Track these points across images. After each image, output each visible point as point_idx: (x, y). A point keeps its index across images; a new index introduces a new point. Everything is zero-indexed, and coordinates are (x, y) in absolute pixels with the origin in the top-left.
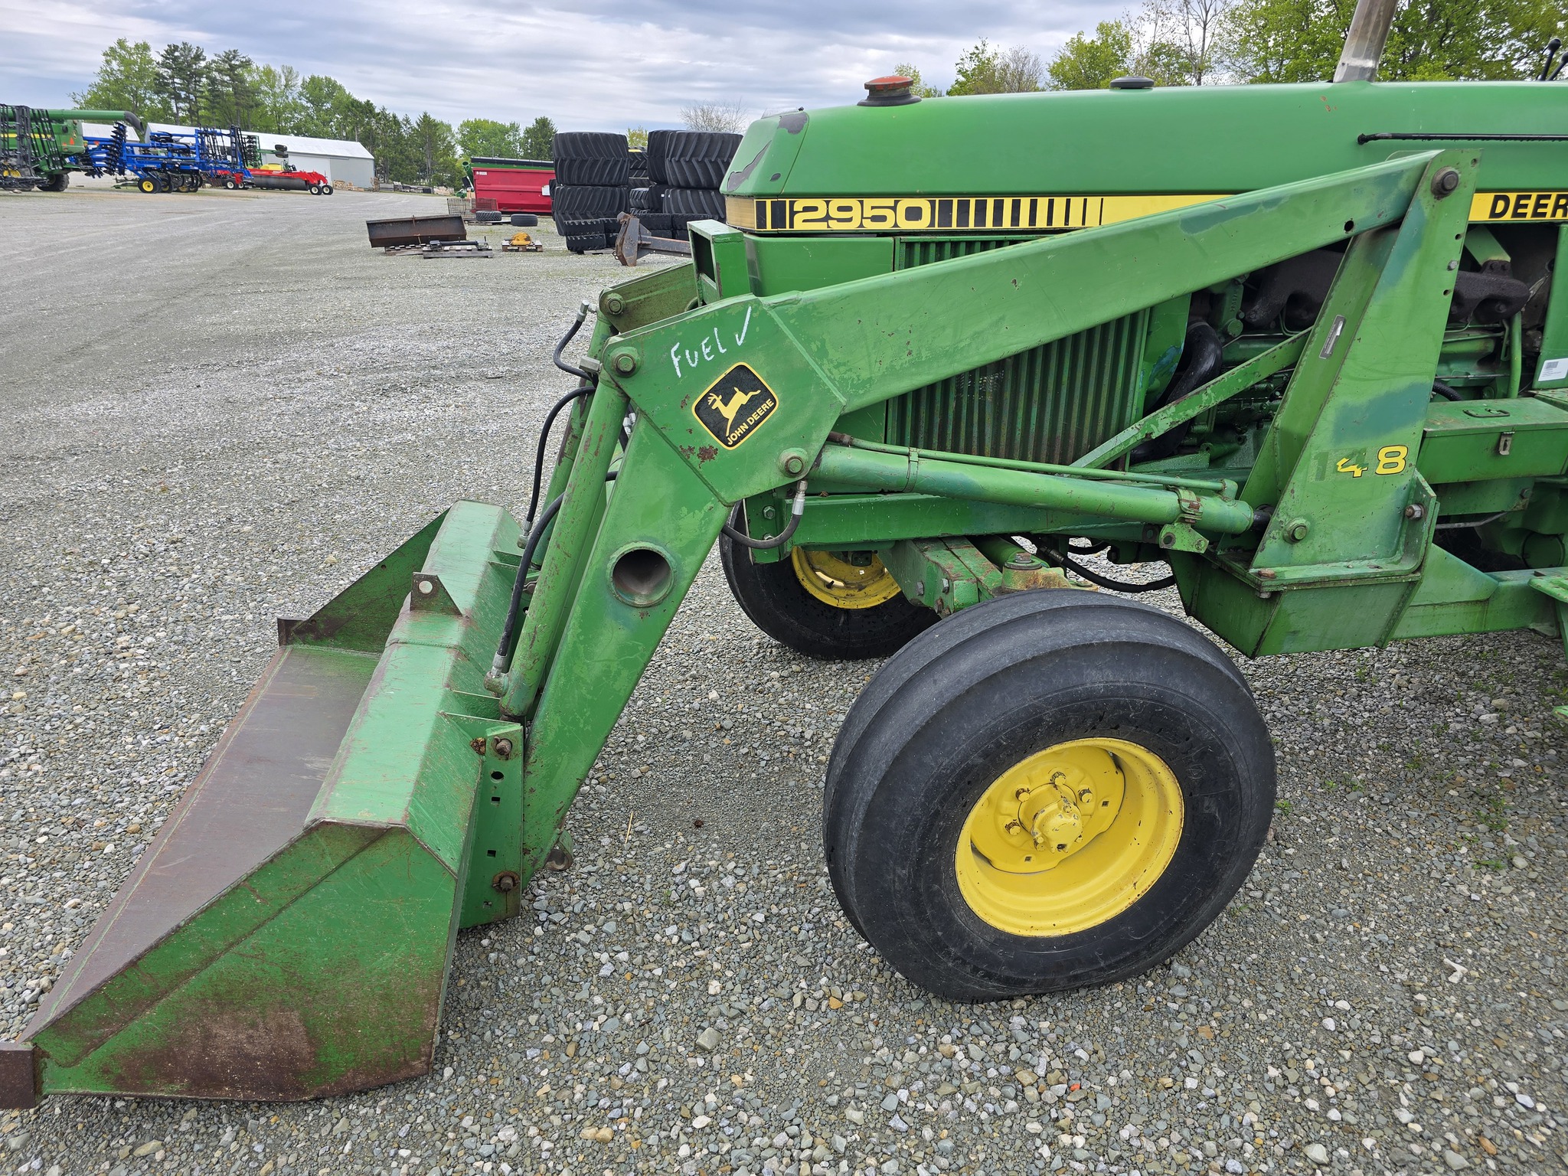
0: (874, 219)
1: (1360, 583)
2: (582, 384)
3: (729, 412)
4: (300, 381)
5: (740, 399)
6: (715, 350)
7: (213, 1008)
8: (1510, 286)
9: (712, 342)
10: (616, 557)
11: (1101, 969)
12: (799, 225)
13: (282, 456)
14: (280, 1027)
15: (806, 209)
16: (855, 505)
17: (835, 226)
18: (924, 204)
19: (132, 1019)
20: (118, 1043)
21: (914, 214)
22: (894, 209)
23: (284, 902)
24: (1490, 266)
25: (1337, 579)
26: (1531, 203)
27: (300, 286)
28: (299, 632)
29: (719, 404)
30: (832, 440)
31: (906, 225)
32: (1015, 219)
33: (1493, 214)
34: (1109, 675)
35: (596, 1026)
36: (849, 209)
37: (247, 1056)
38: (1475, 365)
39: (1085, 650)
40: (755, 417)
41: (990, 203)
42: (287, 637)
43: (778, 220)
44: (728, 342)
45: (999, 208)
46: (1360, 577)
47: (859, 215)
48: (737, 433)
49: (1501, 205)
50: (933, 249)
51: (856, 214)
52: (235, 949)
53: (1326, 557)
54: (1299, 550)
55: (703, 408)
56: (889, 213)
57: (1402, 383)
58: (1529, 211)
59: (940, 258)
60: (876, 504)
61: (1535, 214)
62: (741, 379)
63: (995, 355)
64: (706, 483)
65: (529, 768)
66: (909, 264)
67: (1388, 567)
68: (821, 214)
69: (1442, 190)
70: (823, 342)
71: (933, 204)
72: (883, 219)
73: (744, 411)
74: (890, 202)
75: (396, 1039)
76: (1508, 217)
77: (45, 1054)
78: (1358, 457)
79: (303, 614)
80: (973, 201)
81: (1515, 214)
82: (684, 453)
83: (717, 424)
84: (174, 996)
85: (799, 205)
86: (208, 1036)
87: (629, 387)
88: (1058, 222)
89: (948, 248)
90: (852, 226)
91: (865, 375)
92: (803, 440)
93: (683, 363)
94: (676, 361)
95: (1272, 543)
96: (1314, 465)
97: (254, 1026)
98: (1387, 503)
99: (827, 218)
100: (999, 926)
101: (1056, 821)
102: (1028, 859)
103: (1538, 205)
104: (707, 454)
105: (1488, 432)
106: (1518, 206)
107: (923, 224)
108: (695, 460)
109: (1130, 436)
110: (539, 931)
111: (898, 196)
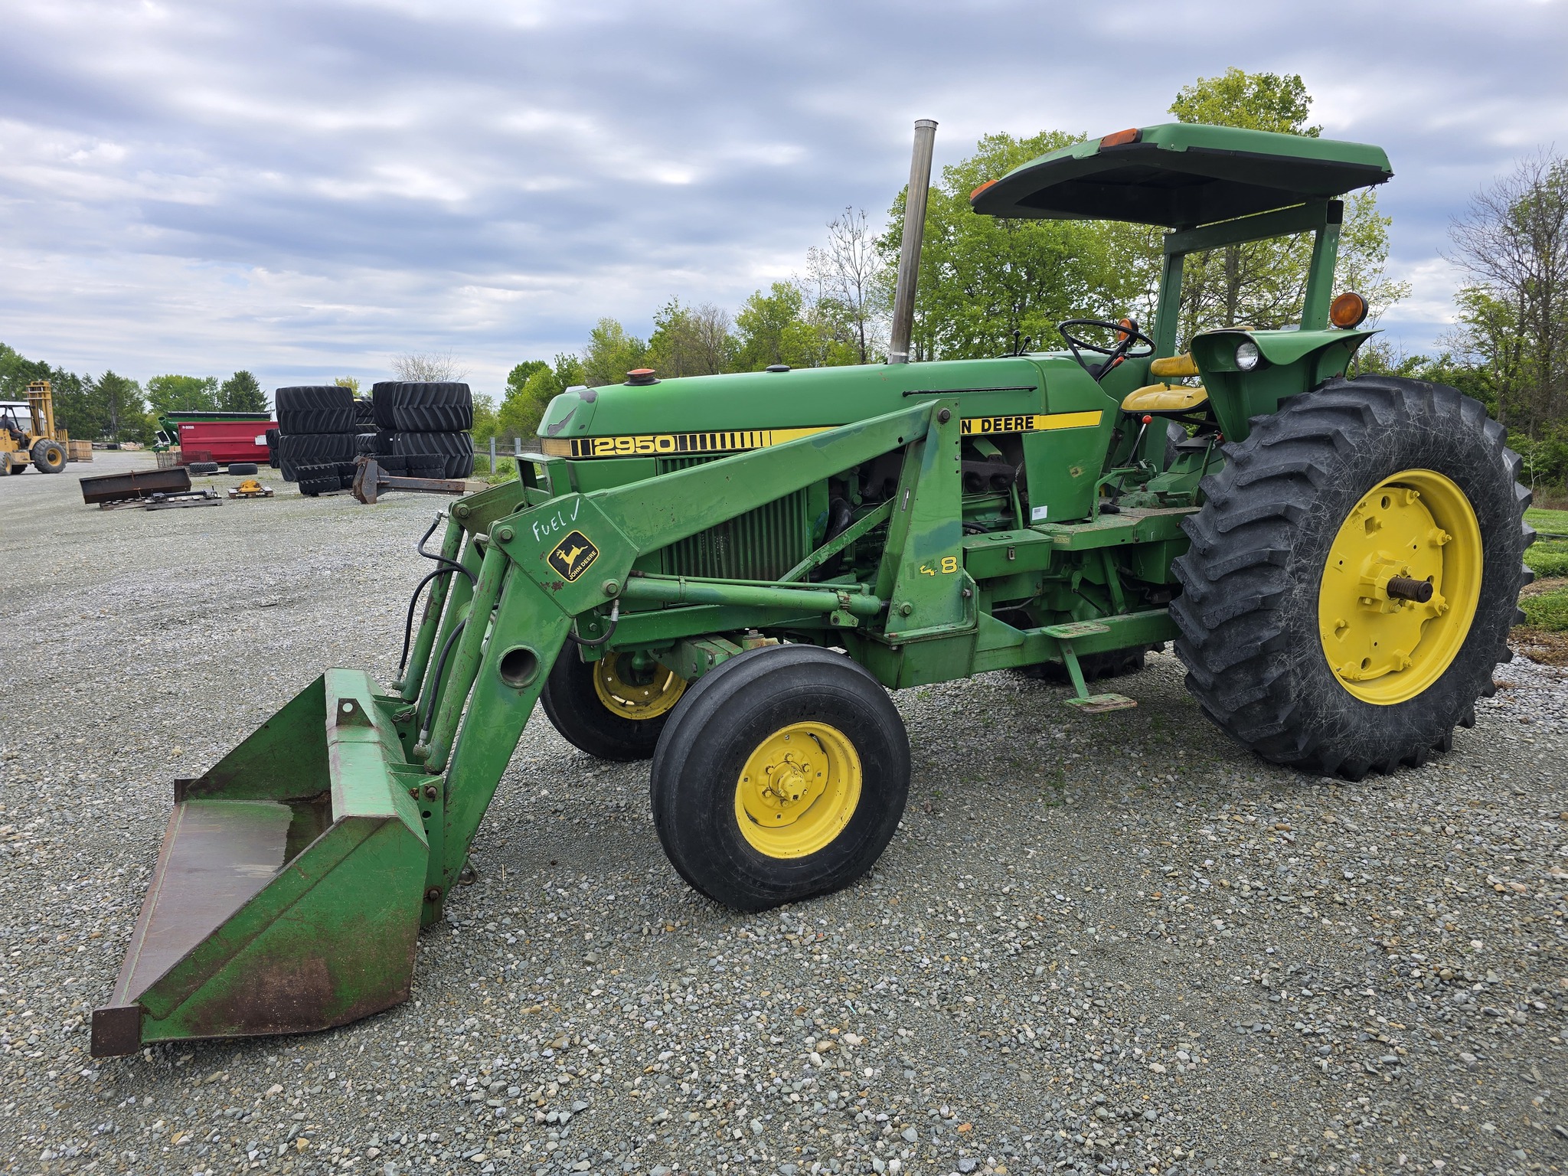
0: (643, 447)
1: (945, 637)
2: (439, 566)
3: (570, 560)
4: (66, 625)
5: (576, 552)
6: (559, 524)
7: (266, 962)
8: (1004, 468)
9: (557, 520)
10: (502, 656)
11: (830, 875)
12: (598, 453)
13: (82, 685)
14: (311, 972)
15: (602, 444)
16: (648, 617)
17: (620, 452)
18: (670, 438)
19: (210, 976)
20: (198, 998)
21: (665, 444)
22: (653, 441)
23: (319, 876)
24: (992, 458)
25: (932, 635)
26: (1003, 423)
27: (19, 545)
28: (193, 789)
29: (563, 556)
30: (631, 575)
31: (661, 450)
32: (723, 444)
33: (983, 430)
34: (806, 681)
35: (513, 967)
36: (627, 443)
37: (288, 995)
38: (999, 514)
39: (791, 669)
40: (586, 562)
41: (708, 436)
42: (183, 794)
43: (586, 450)
44: (567, 519)
45: (713, 438)
46: (944, 633)
47: (634, 446)
48: (576, 572)
49: (986, 425)
50: (678, 463)
51: (631, 445)
52: (284, 915)
53: (925, 624)
54: (909, 621)
55: (554, 559)
56: (651, 444)
57: (944, 522)
58: (1003, 427)
59: (683, 467)
60: (661, 615)
61: (1006, 429)
62: (576, 540)
63: (722, 519)
64: (558, 605)
65: (447, 808)
66: (666, 471)
67: (959, 627)
68: (611, 446)
69: (943, 419)
70: (623, 517)
71: (675, 438)
72: (647, 447)
73: (579, 559)
74: (651, 438)
75: (387, 974)
76: (992, 431)
77: (147, 1011)
78: (930, 564)
80: (698, 436)
81: (995, 429)
82: (543, 587)
83: (563, 567)
84: (239, 956)
85: (598, 441)
86: (261, 984)
87: (507, 549)
88: (748, 445)
89: (687, 462)
90: (630, 452)
91: (649, 534)
92: (615, 574)
93: (540, 533)
94: (536, 532)
95: (893, 618)
96: (907, 569)
97: (293, 972)
98: (951, 592)
99: (615, 448)
100: (766, 853)
101: (791, 780)
102: (779, 817)
103: (1006, 424)
104: (557, 586)
105: (1001, 547)
106: (996, 425)
107: (671, 449)
108: (550, 590)
109: (806, 564)
110: (455, 932)
111: (655, 434)
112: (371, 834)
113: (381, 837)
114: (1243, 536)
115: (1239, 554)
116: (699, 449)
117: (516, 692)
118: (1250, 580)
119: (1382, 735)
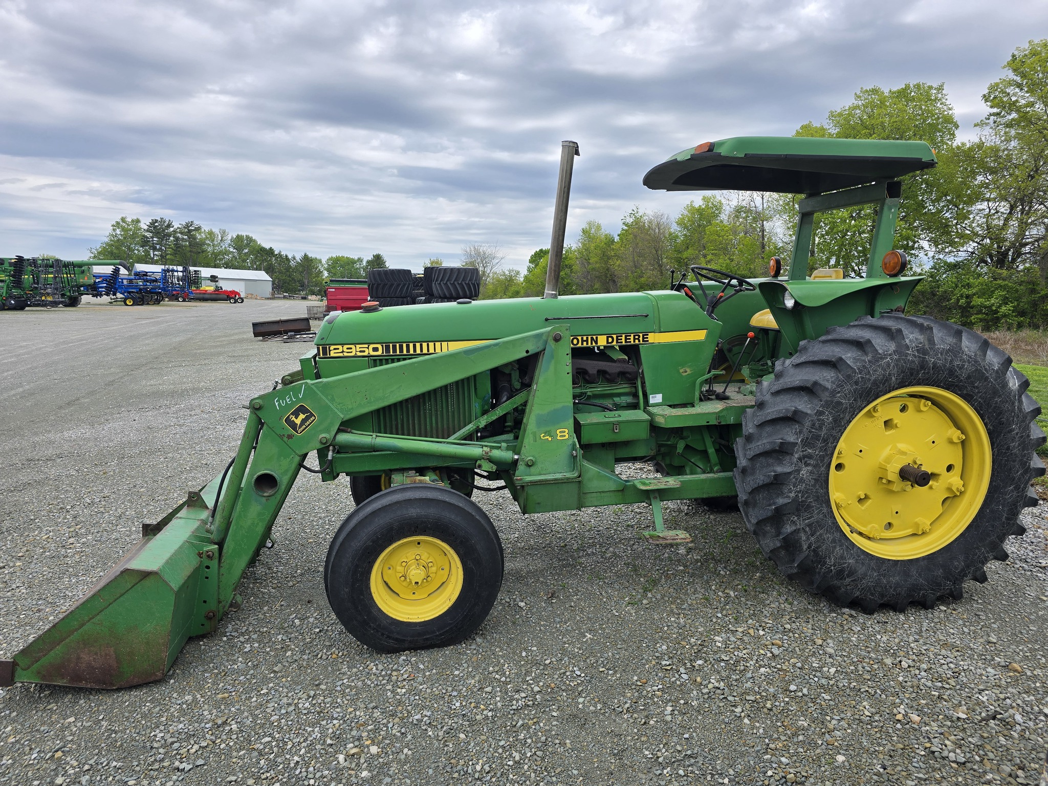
0: (360, 351)
1: (556, 482)
3: (298, 421)
5: (302, 416)
6: (291, 400)
7: (82, 646)
8: (630, 368)
9: (290, 397)
10: (255, 476)
11: (437, 636)
12: (332, 354)
14: (106, 655)
15: (335, 349)
16: (360, 457)
17: (346, 354)
18: (379, 346)
19: (51, 650)
20: (44, 661)
21: (375, 349)
22: (368, 348)
23: (111, 601)
24: (620, 361)
25: (546, 480)
26: (623, 338)
28: (152, 530)
29: (294, 419)
30: (339, 431)
31: (372, 353)
32: (415, 350)
33: (608, 342)
34: (418, 510)
36: (351, 348)
37: (93, 667)
39: (409, 502)
40: (308, 423)
41: (404, 345)
42: (146, 532)
43: (325, 352)
44: (296, 396)
45: (408, 347)
46: (556, 480)
47: (355, 350)
48: (302, 429)
49: (610, 340)
50: (378, 361)
51: (353, 350)
52: (92, 621)
53: (544, 472)
54: (533, 469)
55: (288, 420)
56: (366, 350)
57: (559, 406)
58: (623, 341)
59: (381, 365)
60: (370, 456)
61: (626, 342)
62: (302, 409)
63: (400, 399)
64: (291, 448)
65: (222, 565)
66: (375, 366)
67: (569, 475)
68: (340, 350)
69: (557, 339)
70: (333, 396)
71: (382, 346)
72: (364, 351)
73: (303, 421)
74: (367, 346)
75: (150, 662)
76: (614, 344)
77: (17, 665)
78: (548, 433)
80: (398, 345)
81: (617, 342)
82: (281, 437)
83: (294, 426)
84: (67, 641)
85: (332, 347)
86: (79, 658)
87: (259, 413)
88: (425, 351)
89: (384, 361)
90: (352, 354)
91: (350, 407)
92: (327, 430)
93: (280, 404)
94: (277, 404)
95: (521, 467)
96: (531, 436)
97: (96, 654)
98: (564, 451)
99: (343, 352)
100: (394, 617)
101: (413, 572)
102: (414, 593)
103: (626, 339)
104: (290, 437)
105: (608, 423)
106: (617, 339)
107: (380, 353)
108: (285, 439)
109: (470, 427)
110: (225, 639)
111: (369, 344)
112: (141, 580)
113: (147, 582)
114: (768, 429)
115: (765, 441)
116: (398, 353)
117: (264, 499)
118: (771, 461)
119: (888, 582)
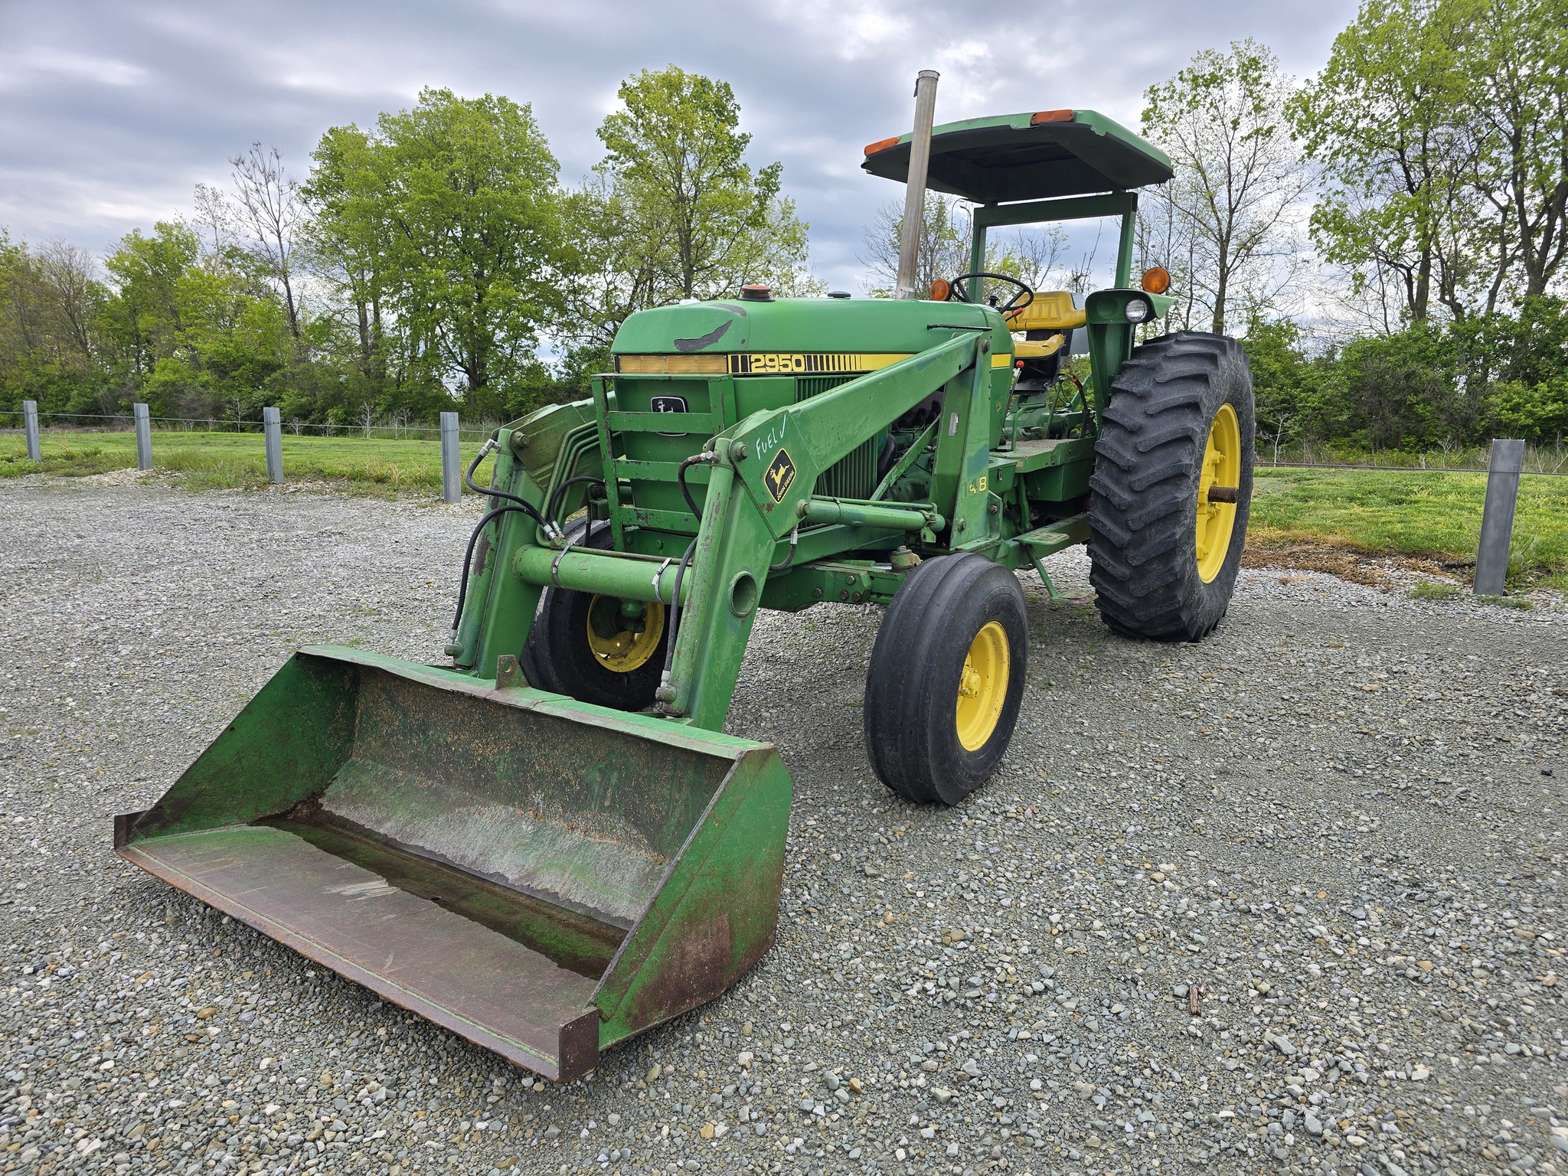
0: (784, 366)
3: (778, 479)
5: (782, 471)
6: (773, 442)
7: (687, 929)
9: (773, 437)
10: (733, 583)
12: (755, 371)
14: (718, 931)
15: (756, 361)
17: (770, 370)
18: (801, 358)
19: (646, 957)
20: (636, 985)
21: (798, 363)
22: (791, 360)
23: (727, 821)
25: (977, 549)
30: (812, 495)
31: (796, 370)
32: (834, 366)
36: (773, 360)
37: (701, 964)
40: (788, 481)
41: (825, 357)
42: (128, 834)
43: (744, 368)
44: (778, 437)
47: (778, 364)
48: (781, 492)
50: (817, 384)
51: (776, 363)
52: (701, 871)
53: (970, 538)
54: (964, 535)
55: (768, 478)
56: (788, 362)
57: (982, 445)
62: (782, 459)
64: (768, 527)
67: (991, 540)
68: (762, 363)
69: (985, 350)
70: (810, 434)
71: (804, 358)
72: (787, 366)
73: (784, 477)
74: (788, 356)
75: (763, 920)
77: (600, 1015)
78: (974, 483)
79: (141, 805)
80: (818, 356)
82: (759, 508)
83: (774, 488)
84: (667, 927)
85: (754, 357)
86: (683, 955)
90: (777, 370)
91: (824, 453)
92: (804, 495)
94: (760, 449)
95: (954, 533)
96: (963, 489)
97: (706, 935)
98: (985, 506)
99: (765, 366)
104: (770, 507)
105: (996, 469)
107: (801, 369)
108: (763, 511)
109: (885, 484)
111: (792, 353)
112: (760, 768)
113: (765, 770)
114: (1159, 454)
115: (1158, 468)
117: (740, 620)
118: (1167, 488)
